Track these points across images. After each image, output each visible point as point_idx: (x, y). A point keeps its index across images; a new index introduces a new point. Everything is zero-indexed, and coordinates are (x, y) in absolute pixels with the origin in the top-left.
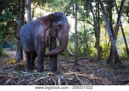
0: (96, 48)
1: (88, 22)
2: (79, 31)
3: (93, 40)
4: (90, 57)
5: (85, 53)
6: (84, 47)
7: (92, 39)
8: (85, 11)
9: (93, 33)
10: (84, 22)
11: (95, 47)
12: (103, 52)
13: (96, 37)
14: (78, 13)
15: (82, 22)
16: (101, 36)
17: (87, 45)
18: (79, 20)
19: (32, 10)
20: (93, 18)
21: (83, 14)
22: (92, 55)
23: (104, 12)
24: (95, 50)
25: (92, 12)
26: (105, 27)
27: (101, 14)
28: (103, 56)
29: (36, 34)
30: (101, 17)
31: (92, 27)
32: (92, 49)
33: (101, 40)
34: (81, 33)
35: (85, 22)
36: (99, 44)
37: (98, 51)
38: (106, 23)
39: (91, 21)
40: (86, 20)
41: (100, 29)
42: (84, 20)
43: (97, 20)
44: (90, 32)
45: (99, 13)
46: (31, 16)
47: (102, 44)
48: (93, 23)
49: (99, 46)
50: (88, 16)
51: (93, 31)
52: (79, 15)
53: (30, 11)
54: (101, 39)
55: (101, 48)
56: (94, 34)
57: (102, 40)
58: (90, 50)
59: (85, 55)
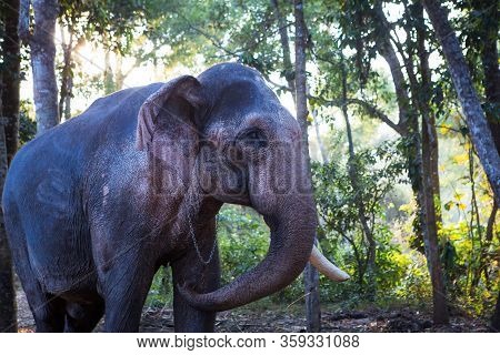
0: (421, 250)
1: (371, 111)
2: (322, 162)
3: (402, 208)
4: (393, 303)
5: (361, 281)
6: (355, 249)
7: (398, 204)
8: (349, 52)
9: (398, 167)
10: (345, 111)
11: (415, 244)
12: (462, 270)
13: (416, 187)
14: (312, 67)
15: (336, 111)
16: (443, 180)
17: (370, 236)
18: (321, 101)
19: (59, 59)
20: (392, 88)
21: (339, 68)
22: (400, 290)
23: (451, 54)
24: (413, 263)
25: (387, 52)
26: (465, 131)
27: (436, 60)
28: (461, 294)
29: (106, 189)
30: (435, 78)
31: (394, 136)
32: (396, 258)
33: (447, 207)
34: (330, 171)
35: (349, 112)
36: (437, 228)
37: (434, 266)
38: (466, 109)
39: (381, 105)
40: (356, 101)
41: (435, 145)
42: (342, 102)
43: (419, 98)
44: (381, 164)
45: (424, 56)
46: (54, 90)
47: (454, 226)
48: (395, 116)
49: (434, 236)
50: (365, 75)
51: (398, 158)
52: (316, 75)
53: (48, 64)
54: (445, 197)
55: (449, 250)
56: (405, 175)
57: (453, 207)
58: (389, 264)
59: (360, 292)
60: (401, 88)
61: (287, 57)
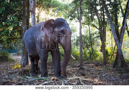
0: (102, 51)
1: (94, 26)
2: (84, 35)
3: (99, 44)
4: (96, 61)
5: (91, 57)
6: (90, 51)
8: (90, 15)
9: (98, 37)
11: (101, 51)
12: (109, 55)
14: (83, 17)
15: (87, 26)
16: (107, 39)
17: (93, 49)
18: (84, 24)
19: (36, 15)
21: (88, 18)
22: (98, 58)
23: (108, 16)
24: (100, 54)
25: (97, 15)
26: (110, 30)
27: (106, 17)
28: (109, 60)
29: (38, 39)
30: (106, 20)
31: (98, 30)
32: (97, 53)
33: (107, 44)
34: (86, 37)
35: (90, 26)
36: (105, 48)
37: (104, 54)
38: (111, 26)
39: (96, 25)
40: (91, 24)
41: (105, 33)
42: (88, 24)
43: (102, 24)
44: (95, 36)
45: (104, 16)
46: (35, 21)
47: (108, 47)
48: (98, 27)
49: (104, 49)
50: (93, 19)
51: (99, 35)
52: (84, 19)
53: (34, 16)
54: (107, 42)
55: (107, 52)
57: (108, 44)
58: (96, 54)
59: (90, 59)
60: (99, 22)
61: (78, 15)
